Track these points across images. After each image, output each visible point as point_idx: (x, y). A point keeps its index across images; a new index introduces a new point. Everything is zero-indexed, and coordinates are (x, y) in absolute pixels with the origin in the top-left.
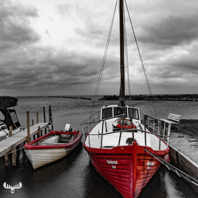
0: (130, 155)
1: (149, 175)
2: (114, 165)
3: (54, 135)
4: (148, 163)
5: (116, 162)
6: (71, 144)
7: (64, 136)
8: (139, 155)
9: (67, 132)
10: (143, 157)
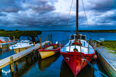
0: (73, 56)
1: (84, 65)
2: (68, 59)
3: (51, 46)
4: (83, 59)
5: (69, 58)
6: (57, 49)
7: (55, 46)
8: (76, 56)
9: (56, 45)
10: (79, 57)
